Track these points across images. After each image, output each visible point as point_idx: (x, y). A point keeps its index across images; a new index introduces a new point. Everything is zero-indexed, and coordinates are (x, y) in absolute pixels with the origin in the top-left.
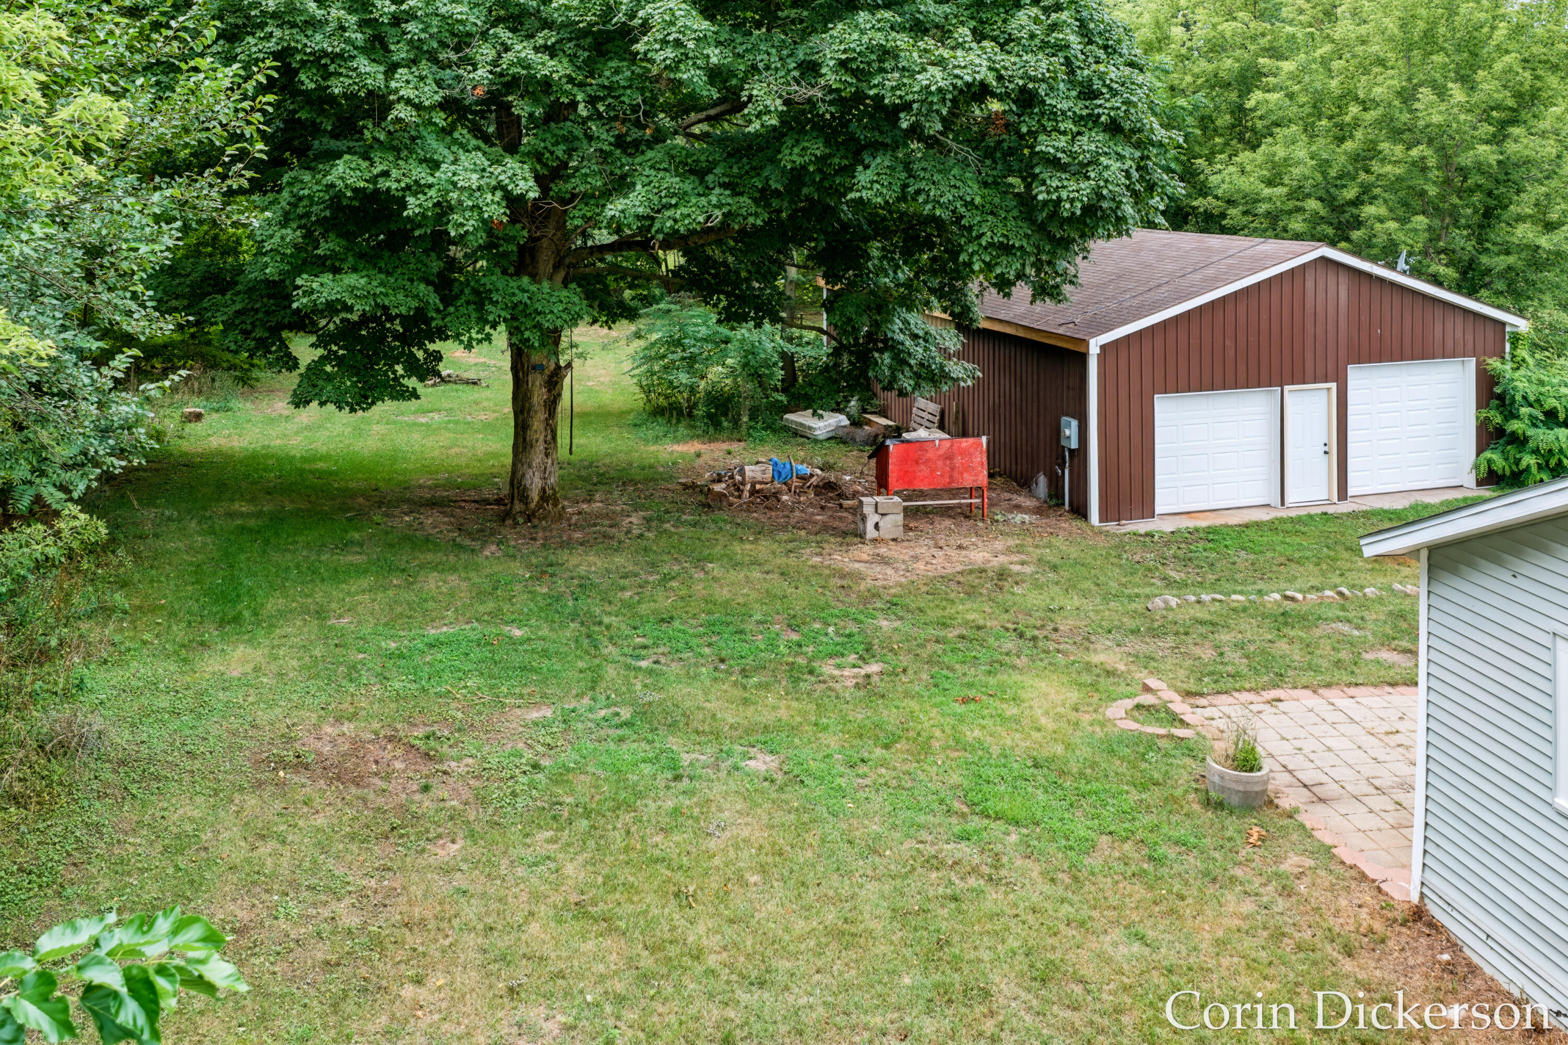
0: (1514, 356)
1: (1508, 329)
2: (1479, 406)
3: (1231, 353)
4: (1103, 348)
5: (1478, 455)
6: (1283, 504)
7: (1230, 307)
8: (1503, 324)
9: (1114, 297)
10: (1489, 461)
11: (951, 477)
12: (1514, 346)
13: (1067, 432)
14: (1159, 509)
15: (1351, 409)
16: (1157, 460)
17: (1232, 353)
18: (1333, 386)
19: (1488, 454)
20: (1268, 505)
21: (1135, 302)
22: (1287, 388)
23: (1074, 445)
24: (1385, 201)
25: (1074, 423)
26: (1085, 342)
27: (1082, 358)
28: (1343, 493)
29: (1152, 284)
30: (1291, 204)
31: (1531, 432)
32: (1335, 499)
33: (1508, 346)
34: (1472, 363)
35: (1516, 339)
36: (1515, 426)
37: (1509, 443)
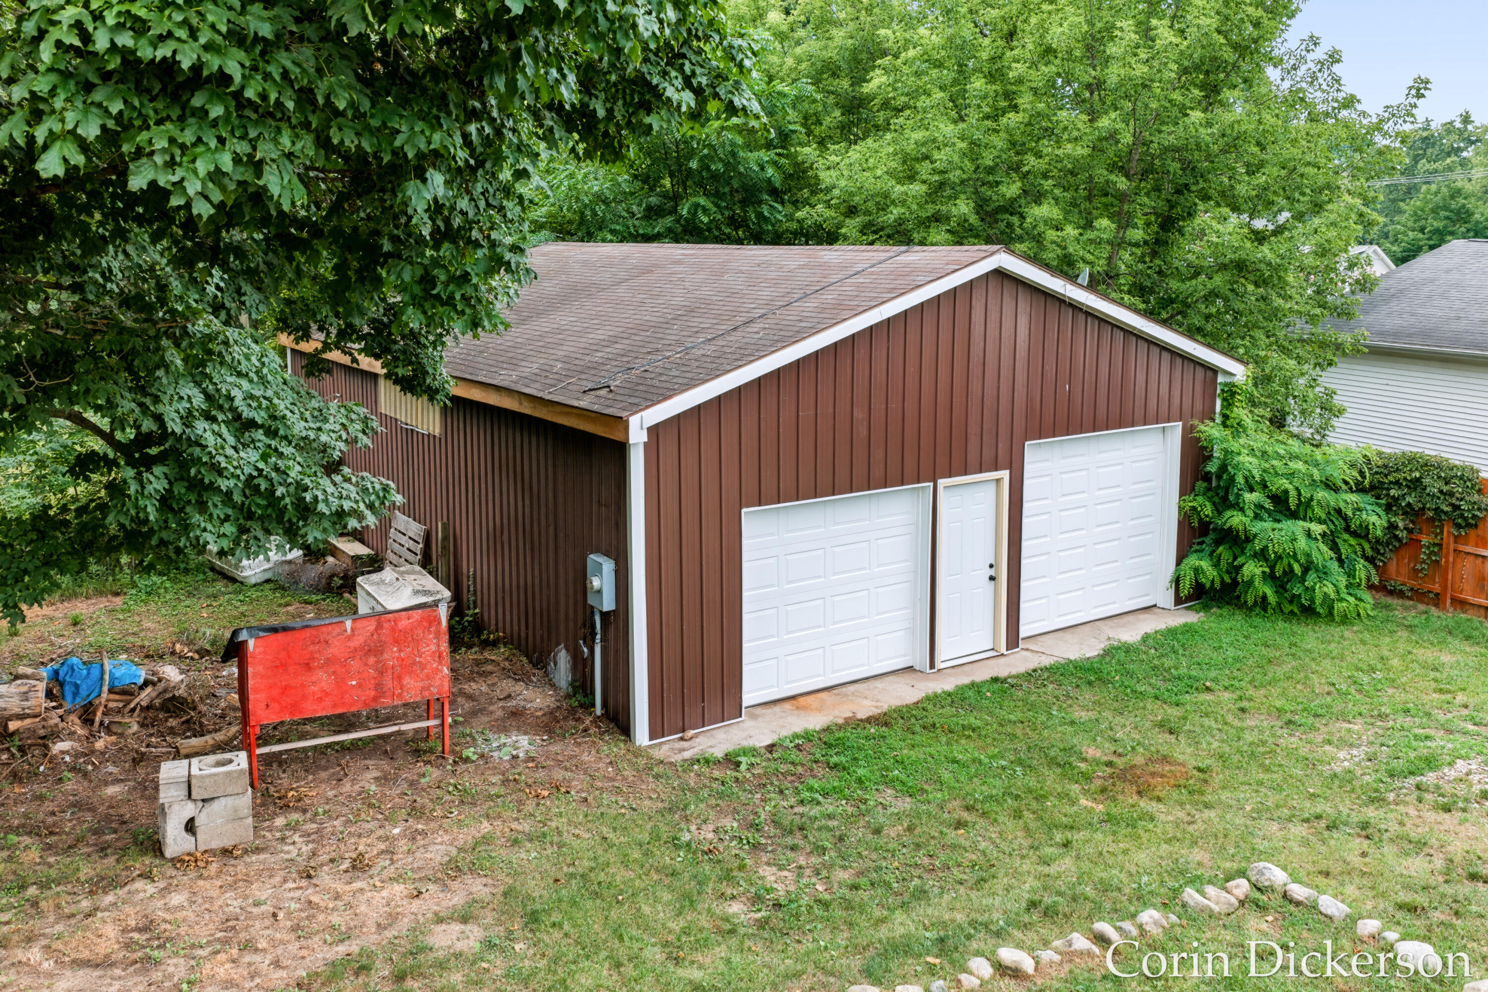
0: (1226, 417)
1: (1221, 379)
2: (1182, 493)
3: (861, 431)
4: (654, 431)
5: (1179, 563)
6: (932, 666)
7: (861, 353)
8: (1213, 371)
9: (679, 343)
10: (1197, 570)
11: (379, 686)
12: (1228, 403)
13: (596, 583)
14: (749, 698)
15: (1028, 507)
16: (745, 617)
17: (864, 432)
18: (1004, 475)
19: (1193, 561)
20: (910, 669)
21: (710, 349)
22: (942, 482)
23: (608, 603)
24: (1056, 199)
25: (608, 566)
26: (621, 423)
27: (621, 449)
28: (1013, 640)
29: (740, 320)
30: (931, 209)
31: (1256, 527)
32: (1003, 650)
33: (1219, 403)
34: (1176, 429)
35: (1231, 393)
36: (1235, 520)
37: (1218, 543)
